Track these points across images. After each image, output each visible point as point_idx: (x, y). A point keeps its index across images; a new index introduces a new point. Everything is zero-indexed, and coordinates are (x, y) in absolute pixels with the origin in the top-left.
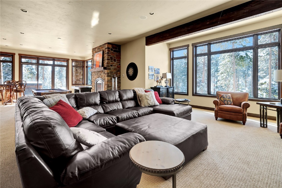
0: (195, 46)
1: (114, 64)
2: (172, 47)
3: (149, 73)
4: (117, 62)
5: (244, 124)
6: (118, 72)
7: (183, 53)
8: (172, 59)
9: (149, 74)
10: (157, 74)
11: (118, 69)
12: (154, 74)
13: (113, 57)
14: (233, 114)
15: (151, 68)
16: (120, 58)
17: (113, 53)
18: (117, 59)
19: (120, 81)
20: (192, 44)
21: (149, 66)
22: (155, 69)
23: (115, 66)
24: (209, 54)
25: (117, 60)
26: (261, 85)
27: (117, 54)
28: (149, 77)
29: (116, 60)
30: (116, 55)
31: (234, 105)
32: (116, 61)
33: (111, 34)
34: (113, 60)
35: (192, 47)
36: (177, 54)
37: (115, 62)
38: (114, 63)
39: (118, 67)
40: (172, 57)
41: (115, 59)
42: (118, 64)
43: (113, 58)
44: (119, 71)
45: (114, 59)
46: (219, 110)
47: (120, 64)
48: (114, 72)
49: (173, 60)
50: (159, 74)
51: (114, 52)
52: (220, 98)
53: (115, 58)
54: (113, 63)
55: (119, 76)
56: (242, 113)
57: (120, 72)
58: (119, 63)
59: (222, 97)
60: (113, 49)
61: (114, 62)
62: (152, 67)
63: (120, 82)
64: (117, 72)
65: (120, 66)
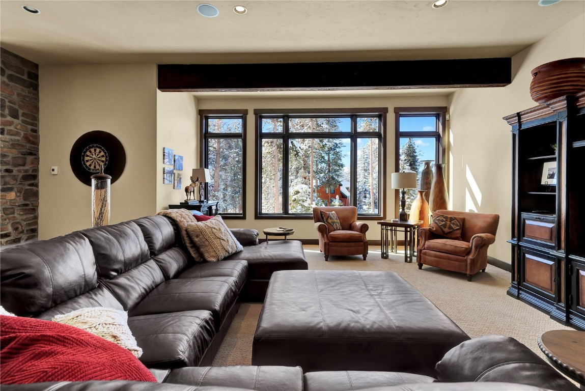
0: (260, 115)
1: (12, 128)
2: (206, 106)
3: (164, 166)
4: (23, 121)
5: (365, 259)
6: (30, 158)
7: (234, 125)
8: (205, 136)
9: (164, 169)
10: (179, 170)
11: (28, 145)
12: (173, 171)
13: (7, 101)
14: (352, 244)
15: (169, 154)
16: (37, 109)
17: (8, 85)
18: (26, 111)
19: (34, 188)
20: (254, 110)
21: (164, 149)
22: (175, 156)
23: (17, 134)
24: (286, 136)
25: (24, 114)
26: (296, 194)
27: (23, 93)
28: (165, 177)
29: (20, 112)
30: (19, 95)
31: (343, 229)
32: (21, 118)
33: (36, 12)
34: (7, 112)
35: (254, 116)
36: (216, 125)
37: (16, 121)
38: (11, 124)
39: (26, 138)
40: (204, 132)
41: (18, 110)
42: (30, 127)
43: (7, 104)
44: (31, 154)
45: (11, 108)
46: (330, 242)
47: (35, 131)
48: (11, 155)
49: (208, 139)
50: (182, 170)
51: (12, 84)
52: (327, 219)
53: (14, 104)
54: (7, 121)
55: (33, 171)
56: (362, 242)
57: (37, 159)
58: (32, 124)
59: (328, 217)
60: (8, 72)
61: (9, 118)
62: (170, 152)
63: (37, 191)
64: (26, 159)
65: (37, 138)
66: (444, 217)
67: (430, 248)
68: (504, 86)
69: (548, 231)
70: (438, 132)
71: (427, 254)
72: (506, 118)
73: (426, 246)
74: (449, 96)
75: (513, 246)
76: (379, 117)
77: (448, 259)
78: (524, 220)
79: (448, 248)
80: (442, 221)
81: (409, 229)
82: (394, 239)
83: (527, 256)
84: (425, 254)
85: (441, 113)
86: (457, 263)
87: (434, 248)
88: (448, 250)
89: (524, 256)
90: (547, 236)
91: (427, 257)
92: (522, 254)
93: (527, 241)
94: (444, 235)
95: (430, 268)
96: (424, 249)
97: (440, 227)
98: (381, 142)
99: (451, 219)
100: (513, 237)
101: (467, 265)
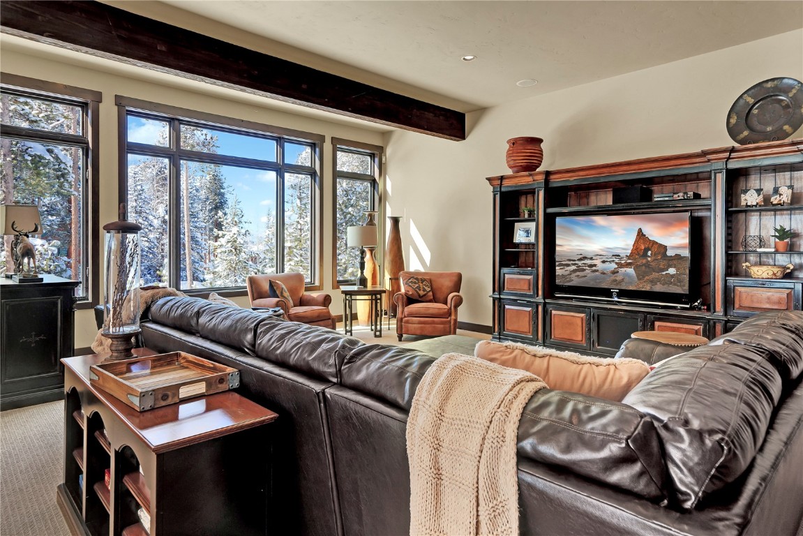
24: (178, 154)
31: (295, 305)
56: (330, 318)
66: (415, 279)
67: (411, 315)
68: (458, 141)
69: (527, 283)
70: (373, 177)
71: (410, 322)
72: (489, 179)
73: (406, 313)
74: (386, 135)
75: (494, 300)
76: (313, 146)
77: (433, 323)
78: (504, 274)
79: (431, 311)
80: (415, 283)
81: (379, 296)
82: (347, 313)
83: (507, 307)
84: (407, 322)
85: (376, 153)
86: (442, 326)
87: (416, 314)
88: (432, 314)
89: (504, 307)
90: (526, 287)
91: (410, 325)
92: (502, 306)
93: (508, 294)
94: (420, 299)
95: (413, 338)
96: (405, 317)
97: (416, 291)
98: (315, 181)
99: (423, 281)
100: (494, 291)
101: (450, 326)
